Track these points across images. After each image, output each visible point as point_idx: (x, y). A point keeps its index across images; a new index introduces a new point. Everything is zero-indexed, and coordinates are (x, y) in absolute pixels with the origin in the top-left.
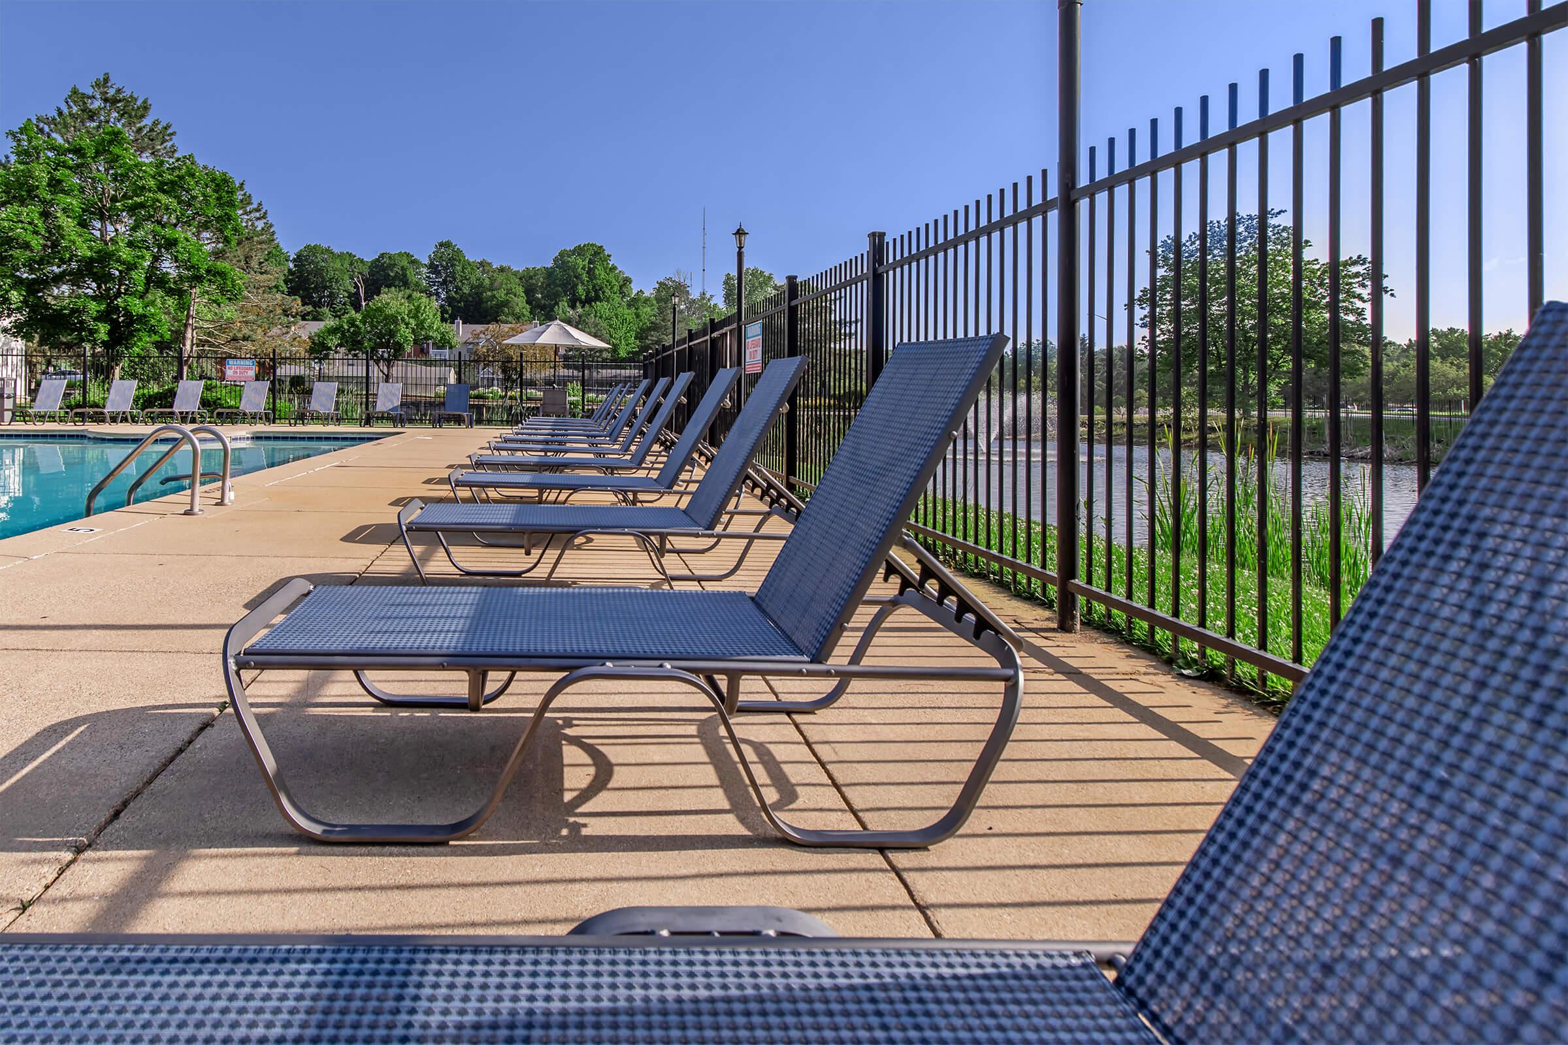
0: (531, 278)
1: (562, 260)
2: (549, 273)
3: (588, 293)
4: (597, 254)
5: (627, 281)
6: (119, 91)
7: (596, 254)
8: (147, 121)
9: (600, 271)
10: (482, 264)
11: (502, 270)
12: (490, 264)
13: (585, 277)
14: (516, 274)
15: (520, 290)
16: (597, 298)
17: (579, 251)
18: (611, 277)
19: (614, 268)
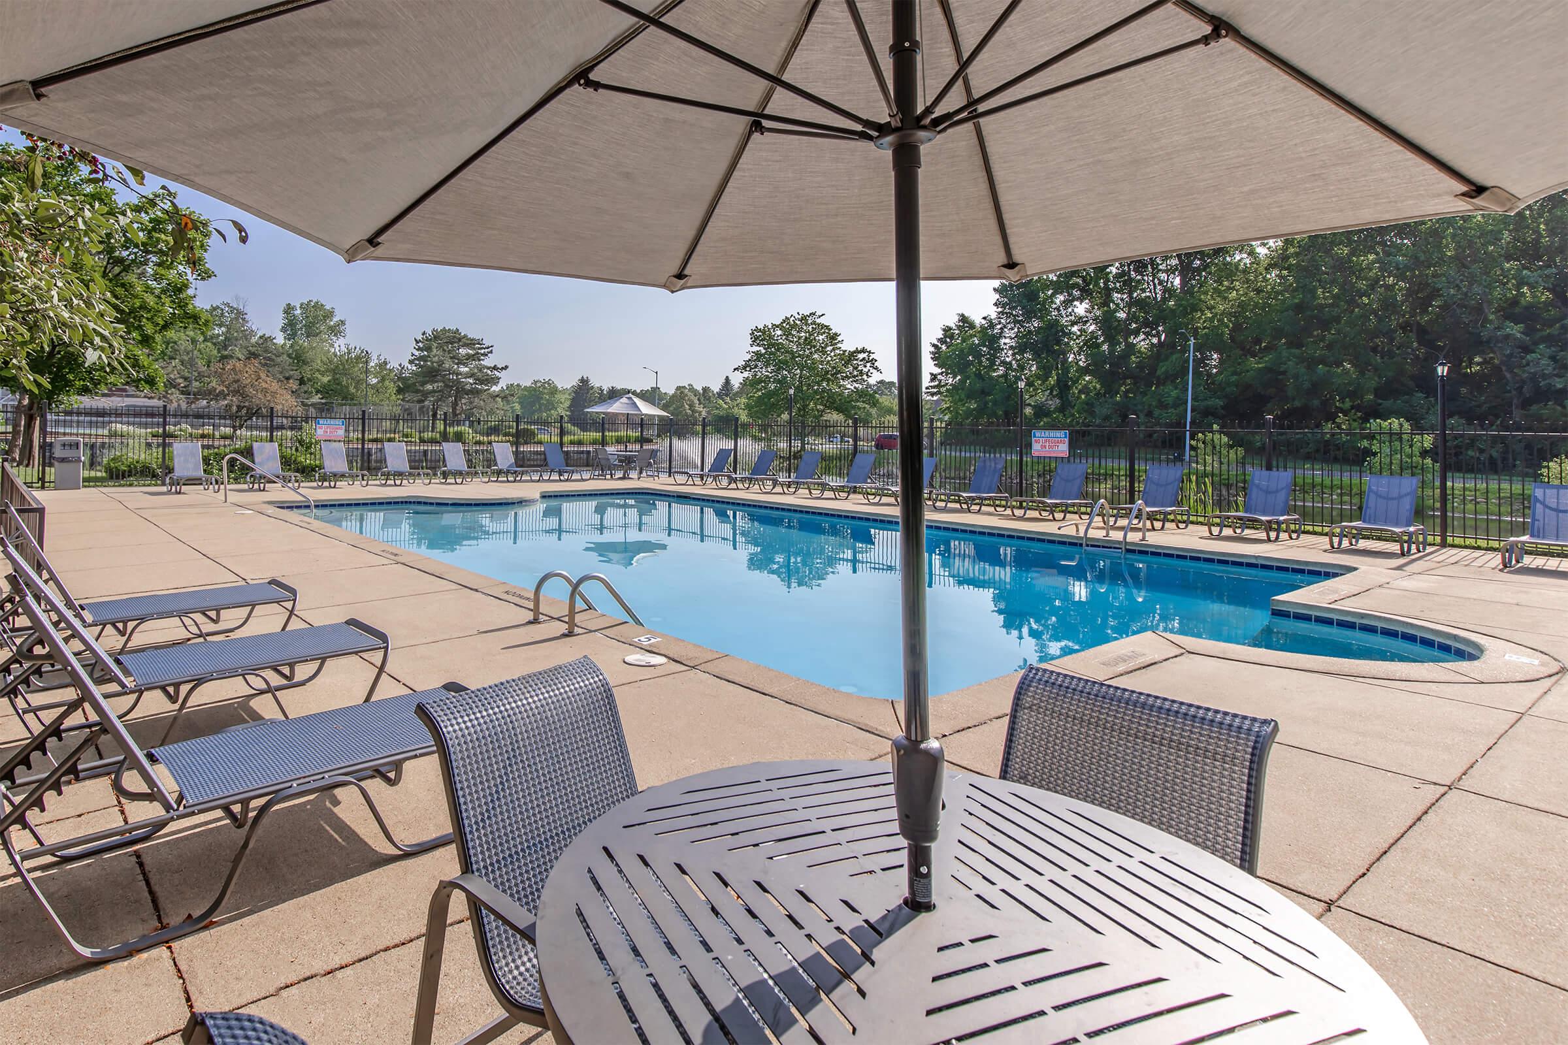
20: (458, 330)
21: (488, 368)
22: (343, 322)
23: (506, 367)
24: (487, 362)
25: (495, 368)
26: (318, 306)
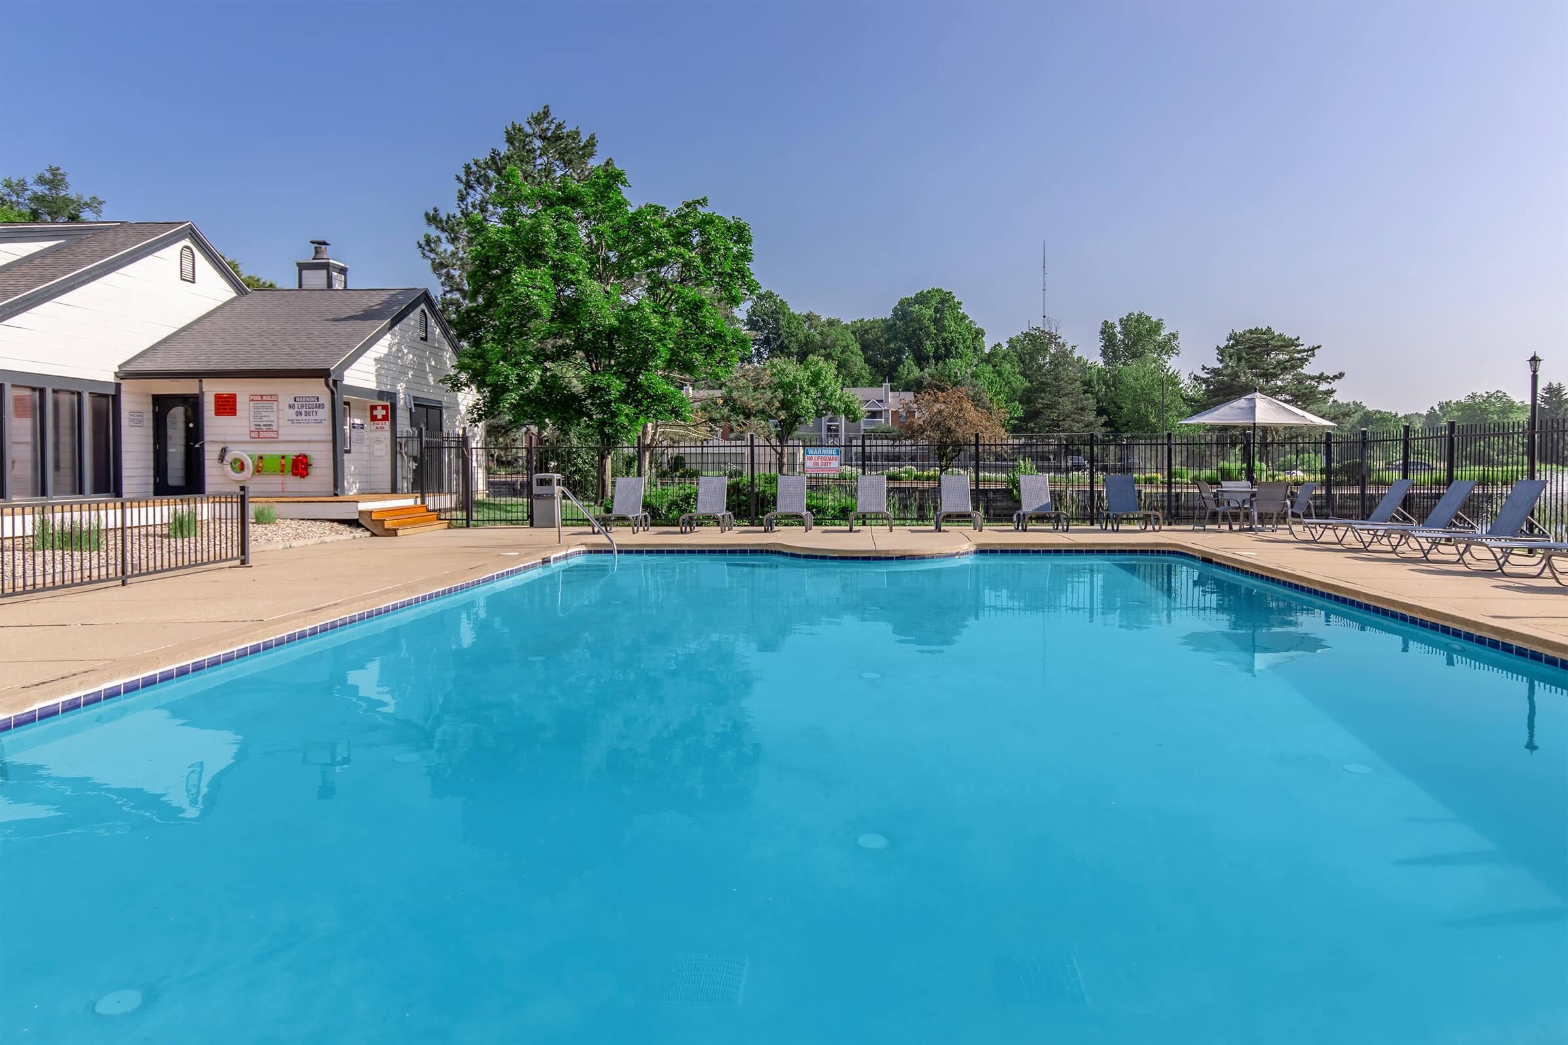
0: (866, 331)
1: (903, 311)
2: (889, 326)
3: (937, 348)
4: (945, 301)
5: (980, 333)
6: (559, 126)
7: (943, 301)
8: (593, 163)
9: (949, 322)
10: (809, 317)
11: (831, 323)
12: (818, 317)
13: (933, 330)
14: (846, 327)
15: (856, 347)
16: (948, 354)
17: (921, 299)
18: (962, 329)
19: (965, 317)
20: (1269, 329)
21: (1312, 378)
22: (1174, 336)
23: (1341, 375)
24: (1308, 370)
25: (1322, 378)
26: (1141, 319)
